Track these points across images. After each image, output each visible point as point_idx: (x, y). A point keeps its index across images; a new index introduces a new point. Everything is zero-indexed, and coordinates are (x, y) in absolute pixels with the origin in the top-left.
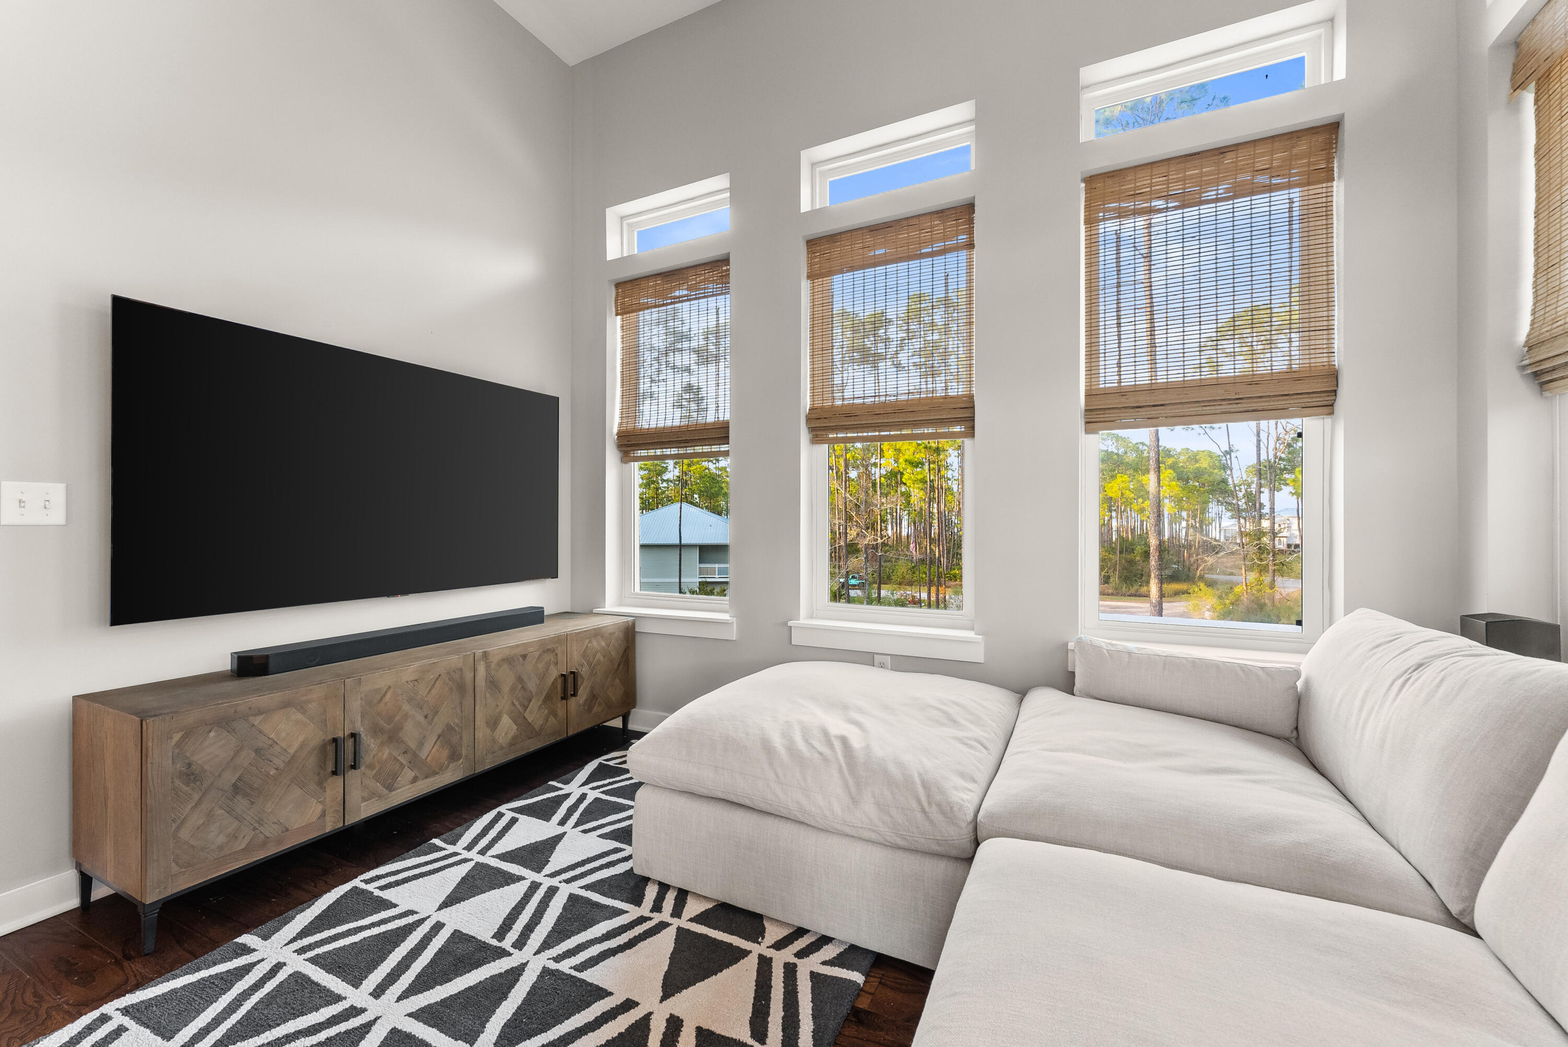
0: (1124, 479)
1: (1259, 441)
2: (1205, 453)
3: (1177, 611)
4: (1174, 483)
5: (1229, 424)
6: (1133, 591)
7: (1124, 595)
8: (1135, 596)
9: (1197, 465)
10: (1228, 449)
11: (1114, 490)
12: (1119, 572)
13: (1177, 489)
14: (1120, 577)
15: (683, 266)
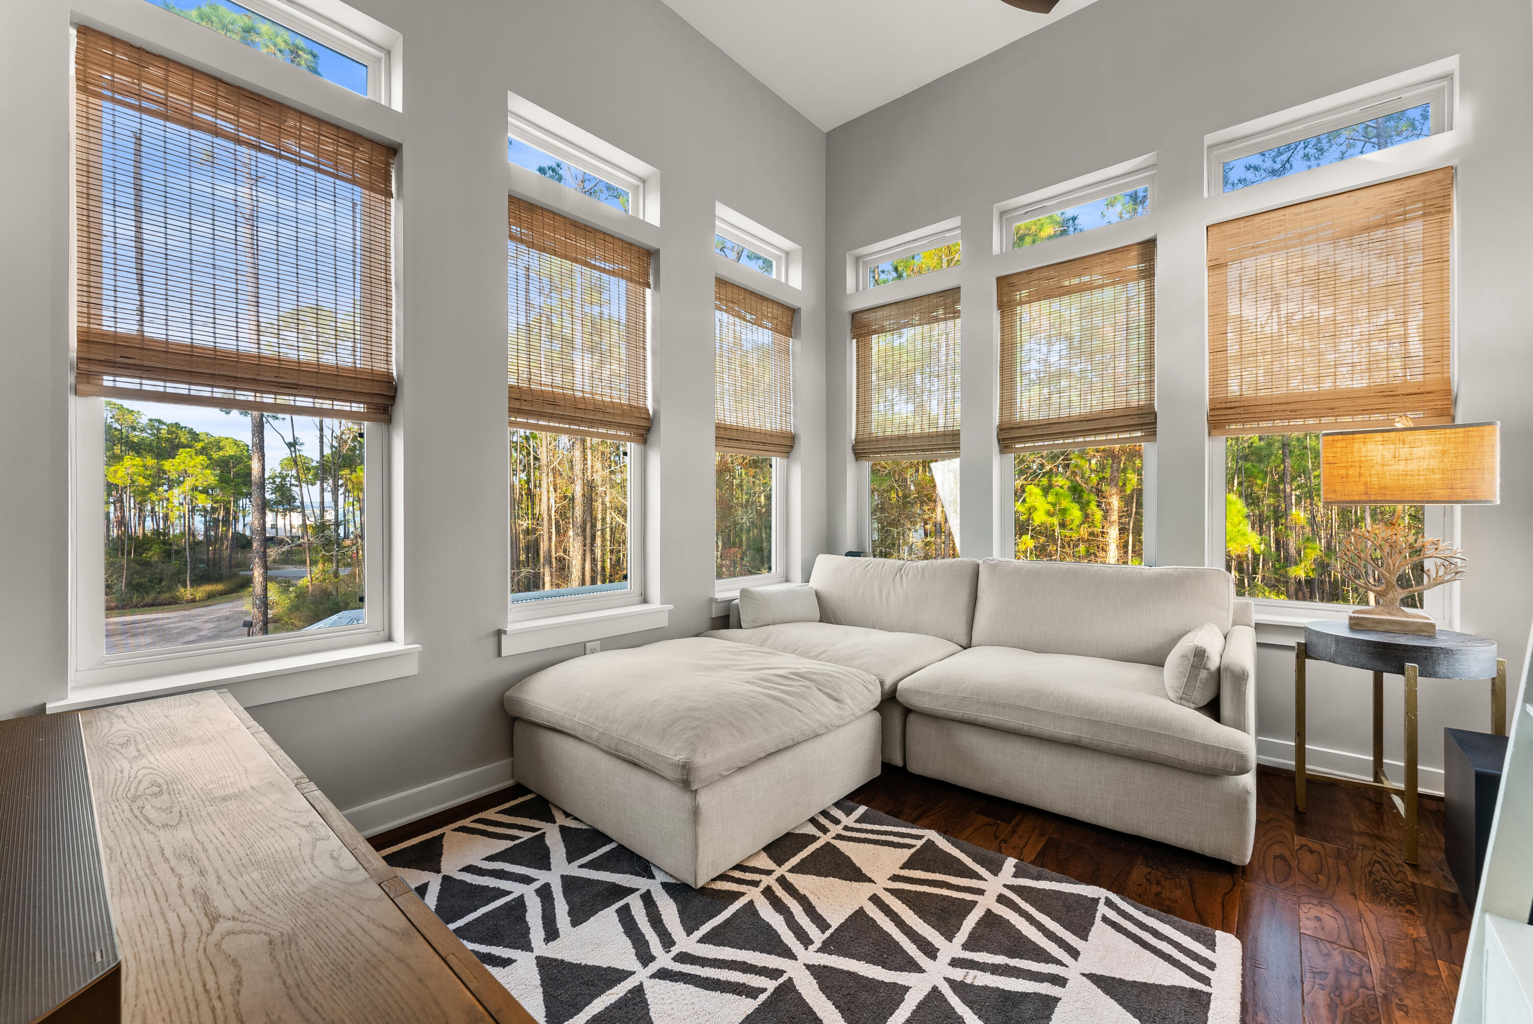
0: (135, 463)
1: (322, 437)
2: (230, 440)
3: (219, 615)
4: (208, 471)
5: (294, 417)
6: (149, 599)
7: (136, 606)
8: (152, 605)
9: (221, 453)
10: (292, 441)
11: (119, 474)
12: (126, 579)
13: (212, 478)
14: (127, 585)
15: (287, 103)
